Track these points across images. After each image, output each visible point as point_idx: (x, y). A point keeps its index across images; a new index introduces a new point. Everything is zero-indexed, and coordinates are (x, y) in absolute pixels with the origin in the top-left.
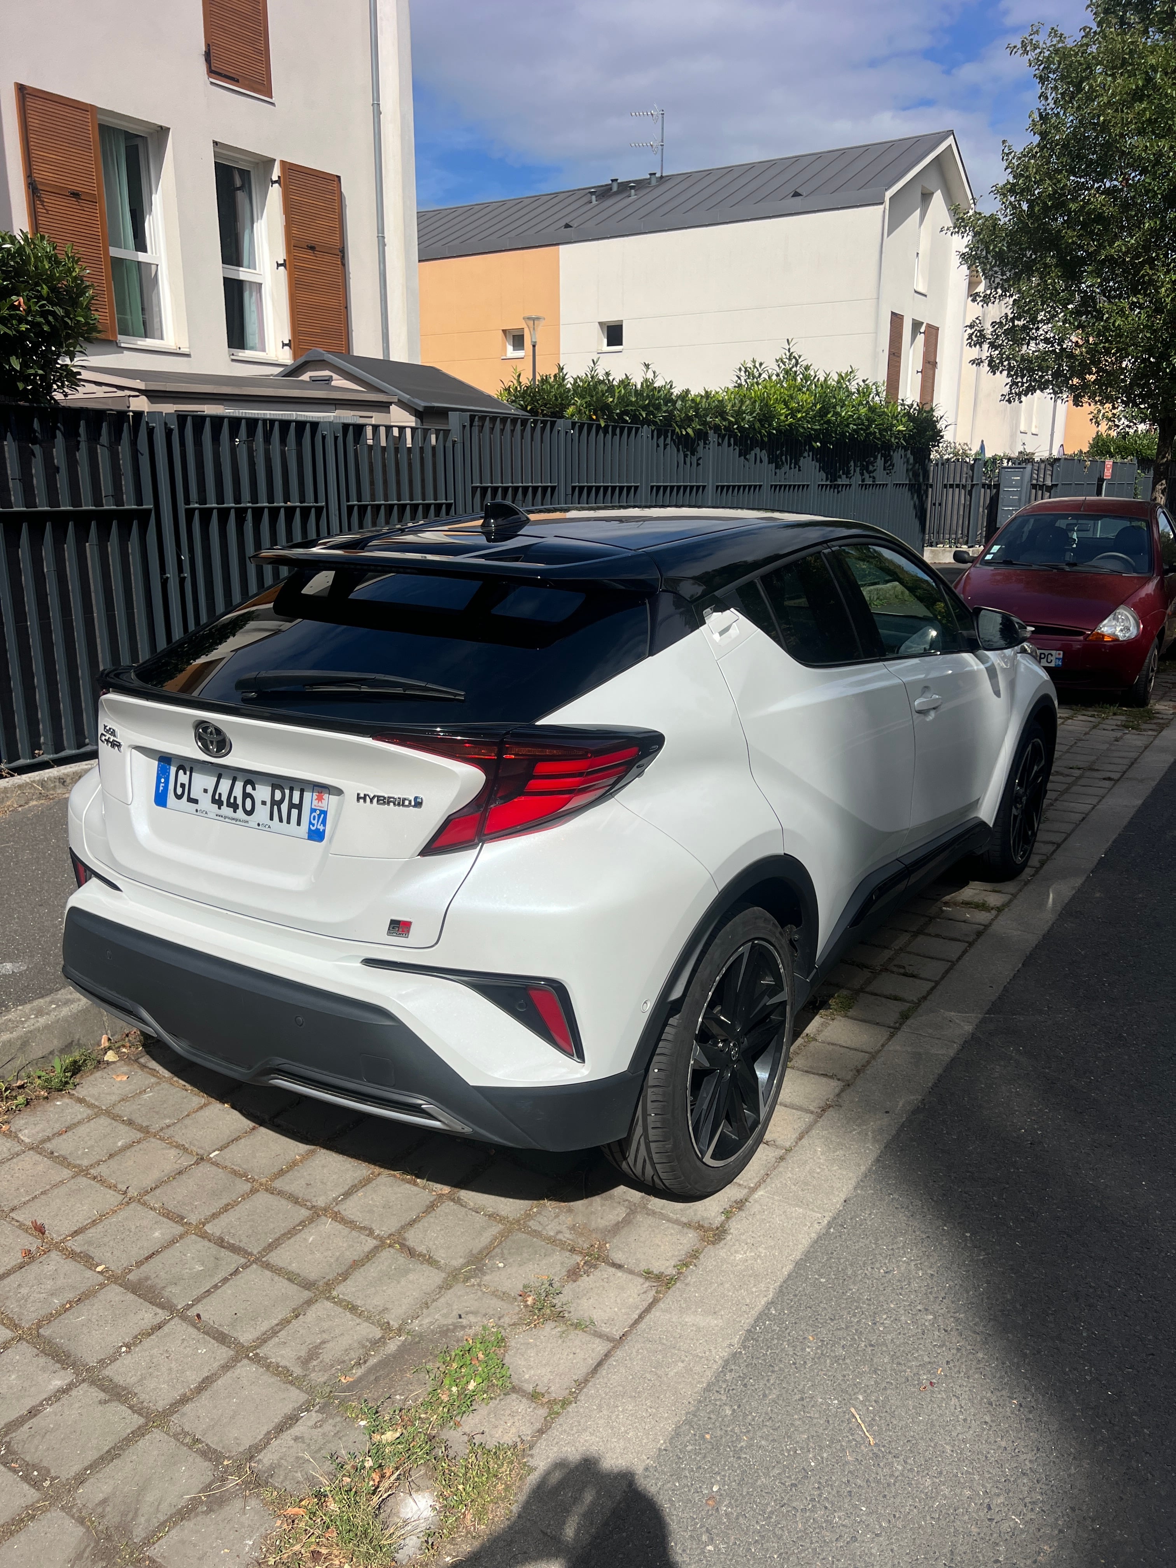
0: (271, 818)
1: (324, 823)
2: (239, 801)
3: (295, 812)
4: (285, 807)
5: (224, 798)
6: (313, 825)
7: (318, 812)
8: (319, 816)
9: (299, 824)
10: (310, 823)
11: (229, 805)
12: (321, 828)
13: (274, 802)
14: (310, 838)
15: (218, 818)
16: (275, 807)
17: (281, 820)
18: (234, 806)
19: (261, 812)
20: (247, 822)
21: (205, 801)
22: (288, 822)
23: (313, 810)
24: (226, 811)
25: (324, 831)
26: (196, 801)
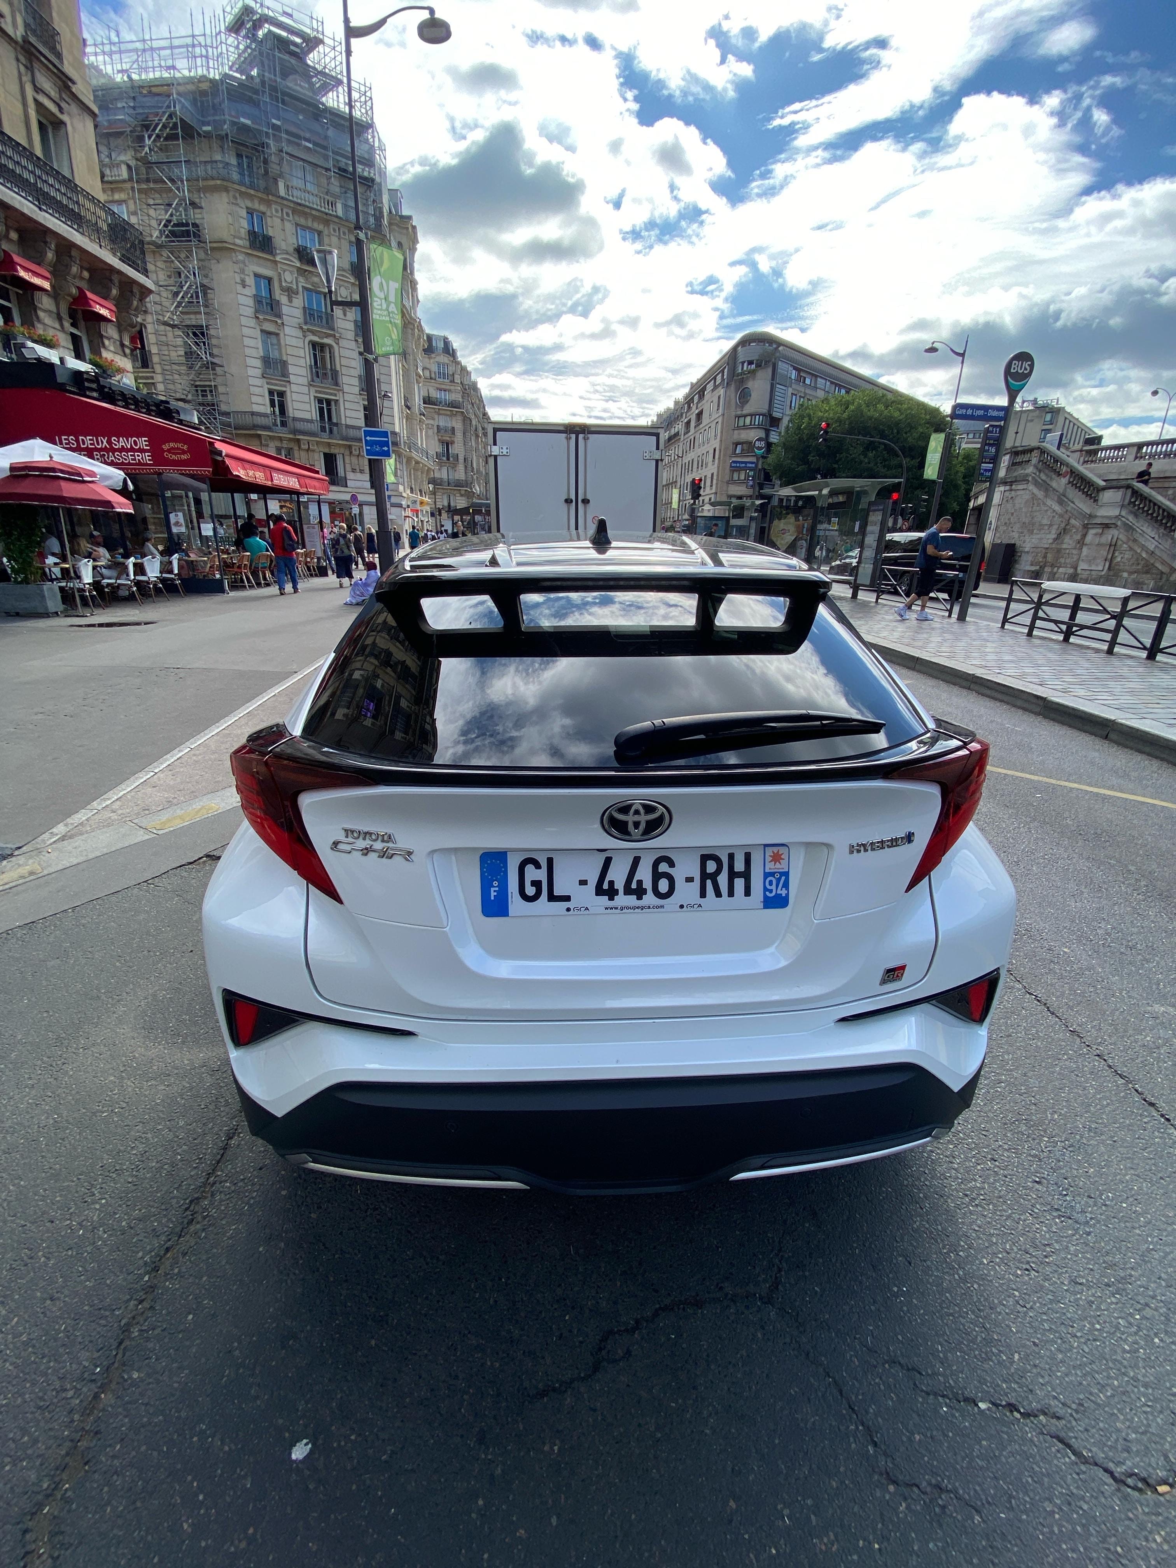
0: (703, 894)
1: (786, 885)
2: (648, 885)
3: (739, 883)
4: (723, 879)
5: (620, 885)
6: (771, 891)
7: (777, 876)
8: (778, 880)
9: (748, 893)
10: (765, 889)
11: (628, 891)
12: (784, 892)
13: (704, 876)
14: (766, 906)
15: (609, 911)
16: (709, 883)
17: (718, 894)
18: (640, 892)
19: (687, 892)
20: (662, 907)
21: (586, 896)
22: (731, 894)
23: (766, 875)
24: (622, 899)
25: (787, 895)
26: (567, 898)
